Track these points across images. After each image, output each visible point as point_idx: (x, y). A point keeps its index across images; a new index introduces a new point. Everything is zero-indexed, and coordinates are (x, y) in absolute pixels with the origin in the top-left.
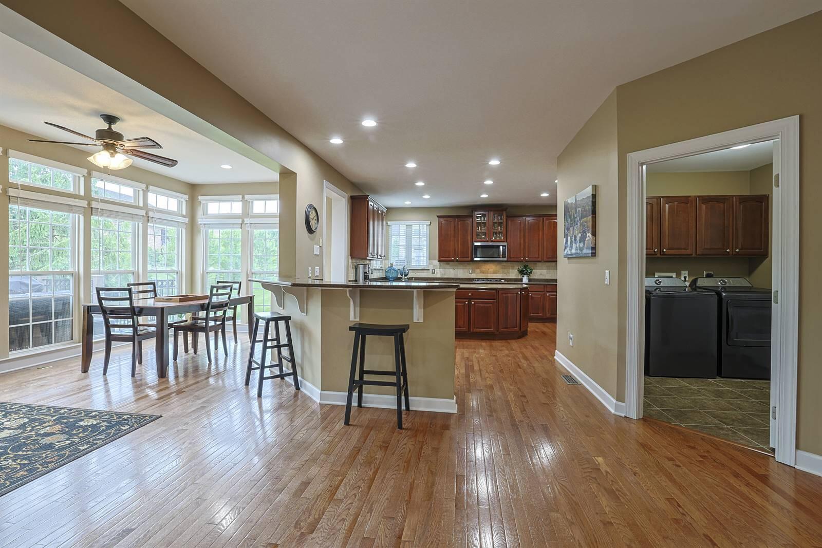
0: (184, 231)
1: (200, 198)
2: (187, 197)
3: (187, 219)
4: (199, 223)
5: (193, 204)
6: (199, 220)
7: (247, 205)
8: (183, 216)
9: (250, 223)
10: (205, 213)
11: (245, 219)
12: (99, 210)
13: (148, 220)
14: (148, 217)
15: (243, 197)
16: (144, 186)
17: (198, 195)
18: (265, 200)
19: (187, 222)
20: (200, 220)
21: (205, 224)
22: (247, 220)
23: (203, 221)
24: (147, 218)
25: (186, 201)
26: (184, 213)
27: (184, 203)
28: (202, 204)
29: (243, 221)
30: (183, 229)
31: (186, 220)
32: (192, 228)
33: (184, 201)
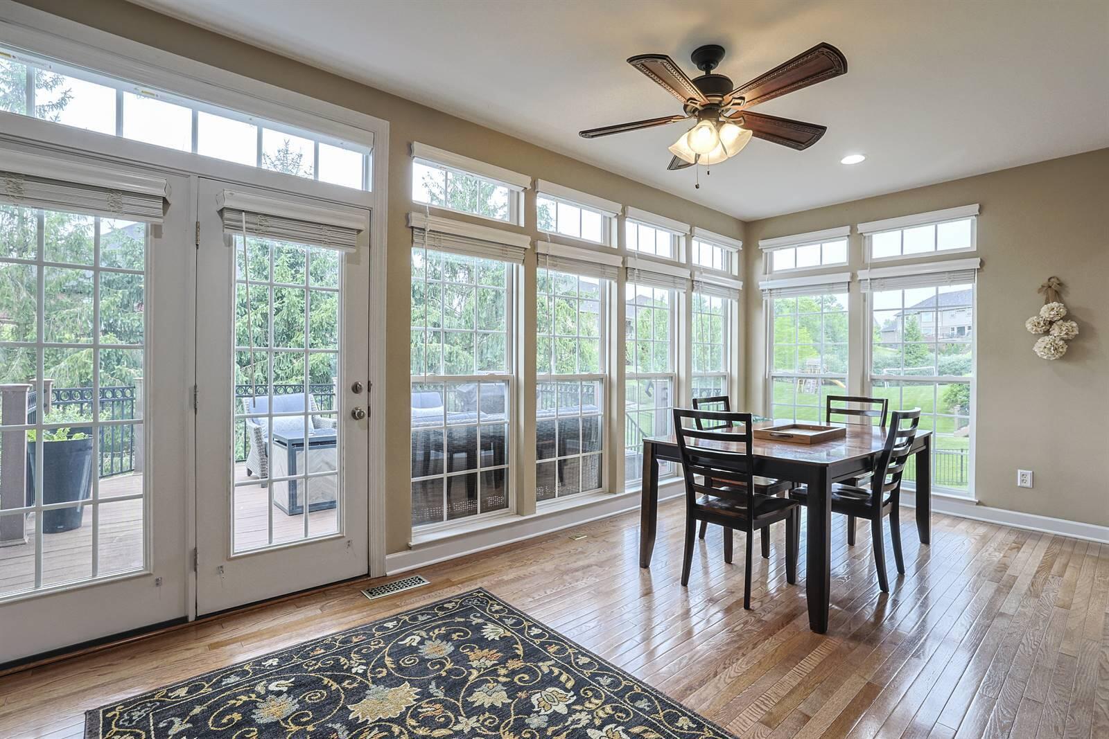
0: (735, 304)
1: (762, 243)
2: (740, 244)
3: (741, 283)
4: (761, 288)
5: (749, 257)
6: (760, 283)
7: (858, 245)
8: (735, 278)
9: (871, 279)
10: (768, 270)
11: (859, 272)
12: (636, 272)
13: (693, 287)
14: (693, 281)
15: (853, 229)
16: (688, 227)
17: (758, 240)
18: (901, 227)
19: (741, 289)
20: (763, 283)
21: (771, 290)
22: (862, 274)
23: (768, 284)
24: (690, 283)
25: (739, 251)
26: (735, 272)
27: (735, 257)
28: (763, 254)
29: (853, 276)
30: (734, 301)
31: (739, 285)
32: (749, 299)
33: (734, 250)
